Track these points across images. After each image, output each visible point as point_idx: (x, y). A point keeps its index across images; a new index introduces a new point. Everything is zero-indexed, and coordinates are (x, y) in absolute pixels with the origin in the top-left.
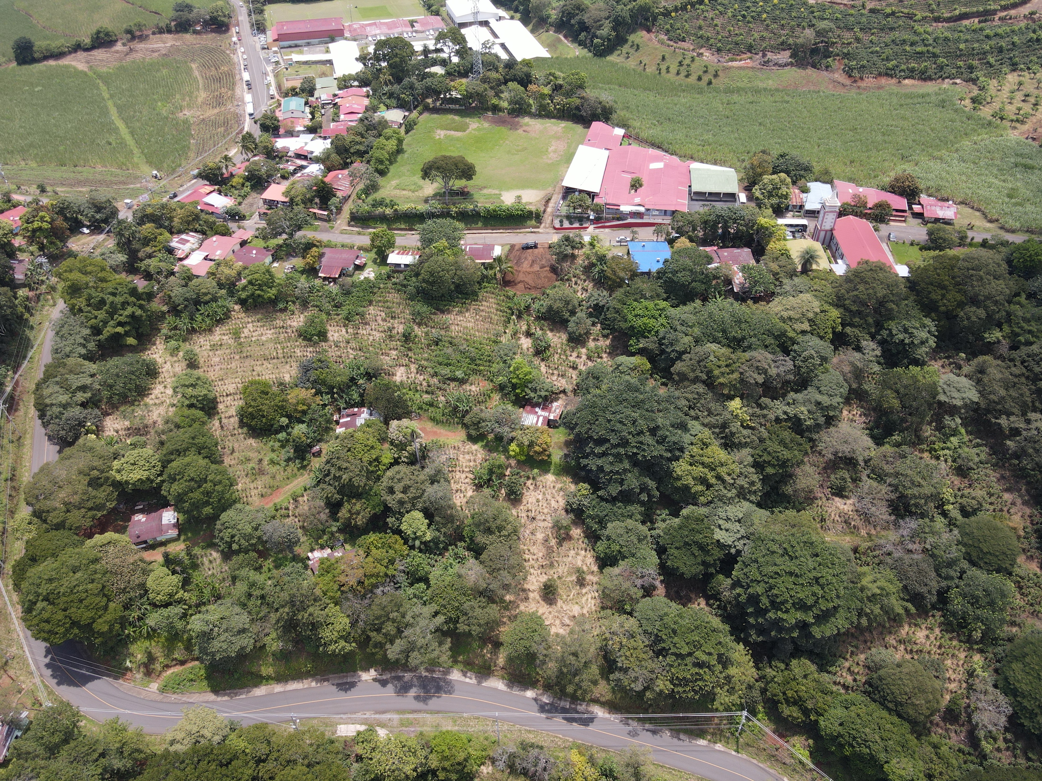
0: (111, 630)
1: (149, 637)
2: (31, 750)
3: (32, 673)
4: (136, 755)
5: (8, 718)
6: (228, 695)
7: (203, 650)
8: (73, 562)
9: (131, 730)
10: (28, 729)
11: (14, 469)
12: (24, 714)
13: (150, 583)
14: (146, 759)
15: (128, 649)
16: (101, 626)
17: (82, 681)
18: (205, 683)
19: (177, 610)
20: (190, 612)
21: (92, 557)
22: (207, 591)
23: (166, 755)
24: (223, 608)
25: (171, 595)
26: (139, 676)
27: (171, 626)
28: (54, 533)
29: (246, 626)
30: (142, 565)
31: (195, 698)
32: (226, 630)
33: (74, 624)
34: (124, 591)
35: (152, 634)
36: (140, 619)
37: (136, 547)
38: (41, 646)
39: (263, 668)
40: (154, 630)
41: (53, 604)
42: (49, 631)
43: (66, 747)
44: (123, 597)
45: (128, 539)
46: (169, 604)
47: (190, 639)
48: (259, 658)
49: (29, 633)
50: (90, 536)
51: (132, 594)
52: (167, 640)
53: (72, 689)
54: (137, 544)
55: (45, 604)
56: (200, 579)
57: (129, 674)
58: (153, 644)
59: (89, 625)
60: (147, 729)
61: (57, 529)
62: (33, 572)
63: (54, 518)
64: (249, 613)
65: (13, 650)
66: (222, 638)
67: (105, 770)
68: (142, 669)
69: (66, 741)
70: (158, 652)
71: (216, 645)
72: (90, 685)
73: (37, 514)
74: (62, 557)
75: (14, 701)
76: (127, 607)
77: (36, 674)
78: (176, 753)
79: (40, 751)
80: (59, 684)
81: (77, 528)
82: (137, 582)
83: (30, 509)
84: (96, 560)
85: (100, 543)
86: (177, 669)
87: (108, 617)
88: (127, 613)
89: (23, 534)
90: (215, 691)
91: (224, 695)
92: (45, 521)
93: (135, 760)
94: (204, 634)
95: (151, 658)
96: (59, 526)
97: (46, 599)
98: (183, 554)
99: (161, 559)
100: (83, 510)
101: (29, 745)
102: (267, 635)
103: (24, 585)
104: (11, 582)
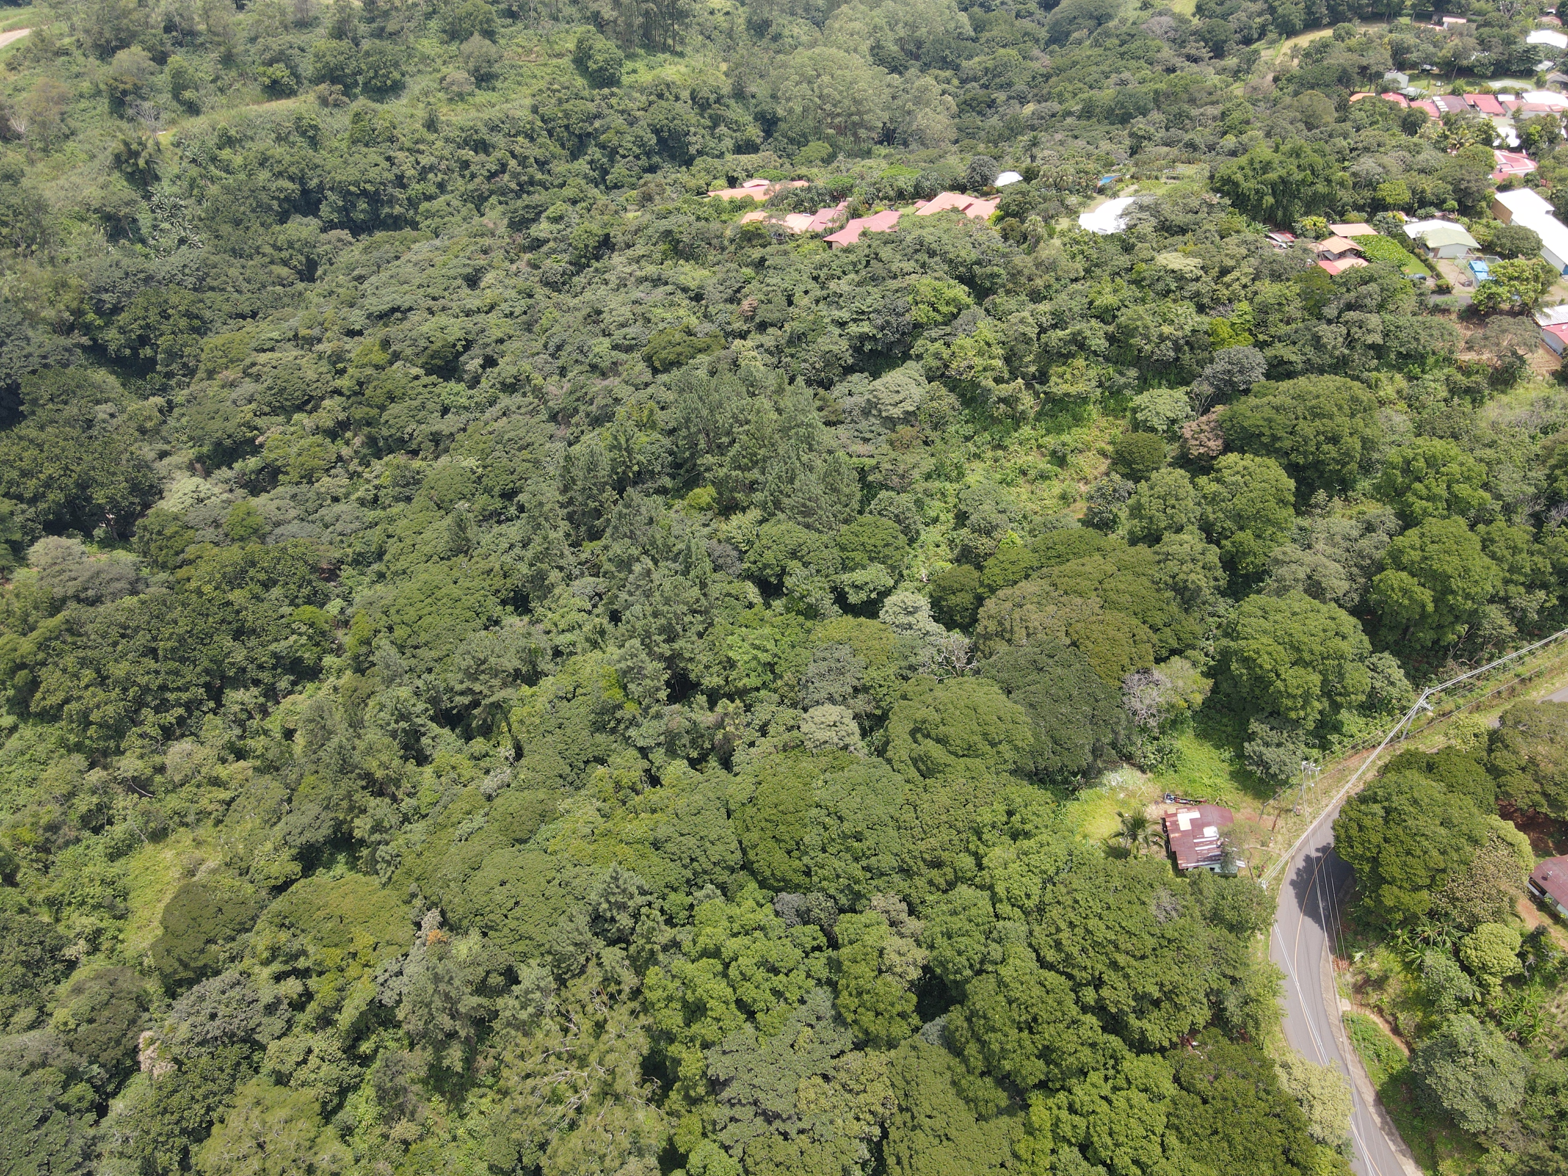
0: (1390, 910)
1: (1408, 966)
2: (1205, 892)
3: (1290, 845)
4: (1251, 1023)
5: (1229, 849)
6: (1384, 1122)
7: (1429, 1054)
8: (1456, 815)
9: (1277, 1002)
10: (1226, 877)
11: (1539, 675)
12: (1240, 864)
13: (1485, 930)
14: (1251, 1039)
15: (1377, 945)
16: (1390, 896)
17: (1309, 909)
18: (1384, 1078)
19: (1466, 986)
20: (1475, 1008)
21: (1476, 833)
22: (1521, 1019)
23: (1266, 1064)
24: (1509, 1055)
25: (1484, 968)
26: (1349, 978)
27: (1438, 990)
28: (1482, 770)
29: (1500, 1107)
30: (1506, 904)
31: (1357, 1072)
32: (1477, 1077)
33: (1375, 861)
34: (1453, 900)
35: (1414, 968)
36: (1426, 941)
37: (1526, 882)
38: (1327, 838)
39: (1449, 1162)
40: (1420, 968)
41: (1386, 821)
42: (1349, 838)
43: (1225, 932)
44: (1443, 904)
45: (1532, 865)
46: (1471, 973)
47: (1434, 1026)
48: (1462, 1150)
49: (1336, 815)
50: (1505, 816)
51: (1455, 913)
52: (1417, 993)
53: (1294, 902)
54: (1532, 881)
55: (1382, 813)
56: (1534, 999)
57: (1344, 964)
58: (1401, 976)
59: (1384, 881)
60: (1288, 1022)
61: (1488, 770)
62: (1415, 777)
63: (1501, 758)
64: (1525, 1102)
65: (1306, 810)
66: (1462, 1076)
67: (1219, 992)
68: (1359, 978)
69: (1231, 928)
70: (1395, 987)
71: (1446, 1070)
72: (1309, 921)
73: (1494, 738)
74: (1453, 799)
75: (1251, 844)
76: (1433, 914)
77: (1292, 851)
78: (1275, 1077)
79: (1209, 905)
80: (1293, 883)
81: (1506, 793)
82: (1476, 911)
83: (1496, 724)
84: (1475, 842)
85: (1502, 833)
86: (1384, 1028)
87: (1406, 898)
88: (1424, 919)
89: (1456, 736)
90: (1381, 1098)
91: (1381, 1115)
92: (1490, 751)
93: (1245, 1024)
94: (1454, 1044)
95: (1380, 983)
96: (1494, 771)
97: (1388, 811)
98: (1559, 955)
99: (1531, 925)
100: (1537, 787)
101: (1209, 888)
102: (1506, 1149)
103: (1392, 776)
104: (1387, 759)
